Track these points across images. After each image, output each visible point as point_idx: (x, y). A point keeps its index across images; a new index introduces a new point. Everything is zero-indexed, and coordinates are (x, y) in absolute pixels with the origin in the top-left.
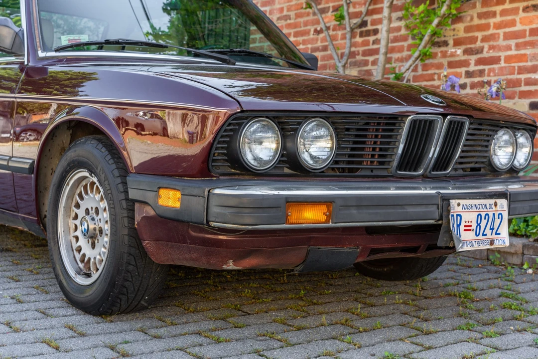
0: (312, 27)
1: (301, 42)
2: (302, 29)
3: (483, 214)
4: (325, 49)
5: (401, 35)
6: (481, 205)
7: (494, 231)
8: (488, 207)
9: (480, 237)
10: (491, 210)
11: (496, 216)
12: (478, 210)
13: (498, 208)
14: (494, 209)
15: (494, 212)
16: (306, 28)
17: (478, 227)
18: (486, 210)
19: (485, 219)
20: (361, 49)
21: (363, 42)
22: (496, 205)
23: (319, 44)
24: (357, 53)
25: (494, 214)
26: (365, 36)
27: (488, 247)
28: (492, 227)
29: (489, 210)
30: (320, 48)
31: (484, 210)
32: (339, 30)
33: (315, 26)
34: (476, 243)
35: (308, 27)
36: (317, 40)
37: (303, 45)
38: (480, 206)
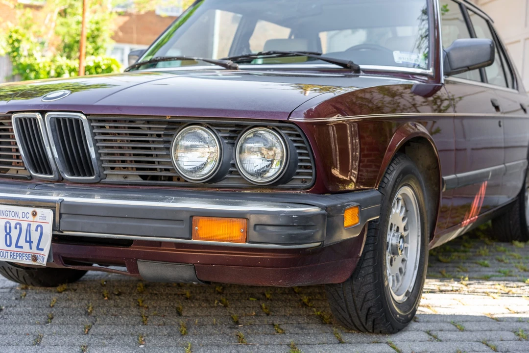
3: (13, 224)
6: (10, 211)
7: (34, 245)
8: (20, 215)
9: (13, 248)
10: (25, 219)
11: (33, 228)
12: (5, 217)
13: (37, 218)
14: (31, 218)
15: (29, 223)
17: (8, 236)
18: (18, 219)
19: (16, 228)
22: (34, 214)
25: (29, 225)
27: (29, 262)
28: (28, 239)
29: (21, 219)
31: (14, 218)
34: (9, 254)
38: (9, 213)
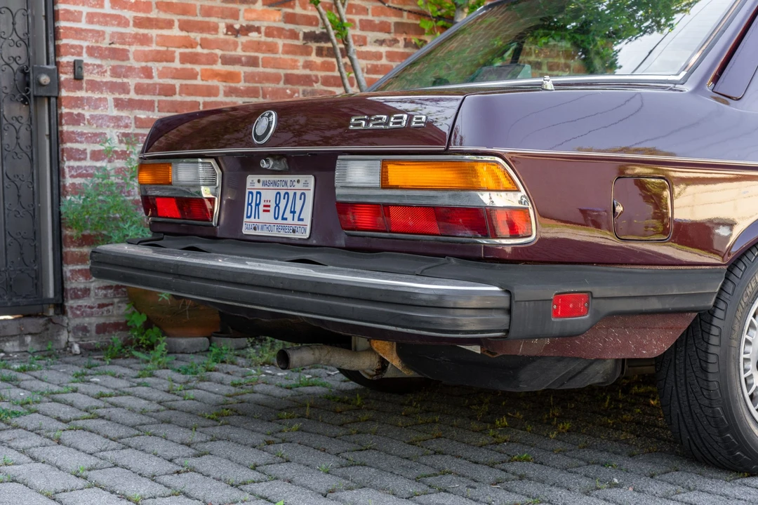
0: (220, 20)
1: (198, 40)
2: (199, 18)
4: (253, 62)
5: (382, 65)
16: (207, 19)
20: (321, 74)
21: (323, 63)
23: (239, 52)
24: (314, 78)
26: (327, 56)
30: (243, 59)
32: (280, 37)
33: (230, 21)
35: (213, 20)
36: (235, 45)
37: (203, 47)
